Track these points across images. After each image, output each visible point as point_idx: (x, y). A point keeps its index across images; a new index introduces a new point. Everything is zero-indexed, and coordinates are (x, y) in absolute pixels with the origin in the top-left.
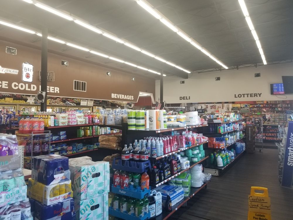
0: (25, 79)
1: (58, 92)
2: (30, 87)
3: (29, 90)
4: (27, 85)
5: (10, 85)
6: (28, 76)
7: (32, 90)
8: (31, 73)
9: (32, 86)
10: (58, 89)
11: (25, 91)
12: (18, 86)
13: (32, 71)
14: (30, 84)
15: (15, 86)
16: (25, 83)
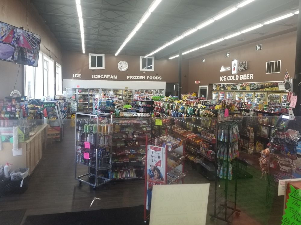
0: (233, 72)
1: (252, 78)
2: (235, 78)
3: (235, 80)
4: (234, 76)
5: (226, 78)
6: (234, 69)
7: (237, 79)
8: (236, 67)
9: (236, 76)
10: (252, 75)
11: (233, 81)
12: (230, 78)
13: (236, 65)
14: (235, 75)
15: (229, 78)
16: (233, 75)
